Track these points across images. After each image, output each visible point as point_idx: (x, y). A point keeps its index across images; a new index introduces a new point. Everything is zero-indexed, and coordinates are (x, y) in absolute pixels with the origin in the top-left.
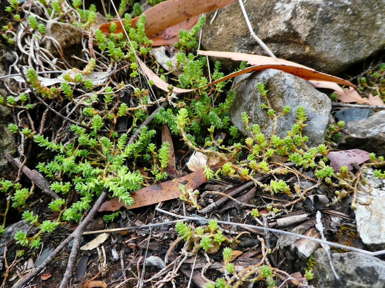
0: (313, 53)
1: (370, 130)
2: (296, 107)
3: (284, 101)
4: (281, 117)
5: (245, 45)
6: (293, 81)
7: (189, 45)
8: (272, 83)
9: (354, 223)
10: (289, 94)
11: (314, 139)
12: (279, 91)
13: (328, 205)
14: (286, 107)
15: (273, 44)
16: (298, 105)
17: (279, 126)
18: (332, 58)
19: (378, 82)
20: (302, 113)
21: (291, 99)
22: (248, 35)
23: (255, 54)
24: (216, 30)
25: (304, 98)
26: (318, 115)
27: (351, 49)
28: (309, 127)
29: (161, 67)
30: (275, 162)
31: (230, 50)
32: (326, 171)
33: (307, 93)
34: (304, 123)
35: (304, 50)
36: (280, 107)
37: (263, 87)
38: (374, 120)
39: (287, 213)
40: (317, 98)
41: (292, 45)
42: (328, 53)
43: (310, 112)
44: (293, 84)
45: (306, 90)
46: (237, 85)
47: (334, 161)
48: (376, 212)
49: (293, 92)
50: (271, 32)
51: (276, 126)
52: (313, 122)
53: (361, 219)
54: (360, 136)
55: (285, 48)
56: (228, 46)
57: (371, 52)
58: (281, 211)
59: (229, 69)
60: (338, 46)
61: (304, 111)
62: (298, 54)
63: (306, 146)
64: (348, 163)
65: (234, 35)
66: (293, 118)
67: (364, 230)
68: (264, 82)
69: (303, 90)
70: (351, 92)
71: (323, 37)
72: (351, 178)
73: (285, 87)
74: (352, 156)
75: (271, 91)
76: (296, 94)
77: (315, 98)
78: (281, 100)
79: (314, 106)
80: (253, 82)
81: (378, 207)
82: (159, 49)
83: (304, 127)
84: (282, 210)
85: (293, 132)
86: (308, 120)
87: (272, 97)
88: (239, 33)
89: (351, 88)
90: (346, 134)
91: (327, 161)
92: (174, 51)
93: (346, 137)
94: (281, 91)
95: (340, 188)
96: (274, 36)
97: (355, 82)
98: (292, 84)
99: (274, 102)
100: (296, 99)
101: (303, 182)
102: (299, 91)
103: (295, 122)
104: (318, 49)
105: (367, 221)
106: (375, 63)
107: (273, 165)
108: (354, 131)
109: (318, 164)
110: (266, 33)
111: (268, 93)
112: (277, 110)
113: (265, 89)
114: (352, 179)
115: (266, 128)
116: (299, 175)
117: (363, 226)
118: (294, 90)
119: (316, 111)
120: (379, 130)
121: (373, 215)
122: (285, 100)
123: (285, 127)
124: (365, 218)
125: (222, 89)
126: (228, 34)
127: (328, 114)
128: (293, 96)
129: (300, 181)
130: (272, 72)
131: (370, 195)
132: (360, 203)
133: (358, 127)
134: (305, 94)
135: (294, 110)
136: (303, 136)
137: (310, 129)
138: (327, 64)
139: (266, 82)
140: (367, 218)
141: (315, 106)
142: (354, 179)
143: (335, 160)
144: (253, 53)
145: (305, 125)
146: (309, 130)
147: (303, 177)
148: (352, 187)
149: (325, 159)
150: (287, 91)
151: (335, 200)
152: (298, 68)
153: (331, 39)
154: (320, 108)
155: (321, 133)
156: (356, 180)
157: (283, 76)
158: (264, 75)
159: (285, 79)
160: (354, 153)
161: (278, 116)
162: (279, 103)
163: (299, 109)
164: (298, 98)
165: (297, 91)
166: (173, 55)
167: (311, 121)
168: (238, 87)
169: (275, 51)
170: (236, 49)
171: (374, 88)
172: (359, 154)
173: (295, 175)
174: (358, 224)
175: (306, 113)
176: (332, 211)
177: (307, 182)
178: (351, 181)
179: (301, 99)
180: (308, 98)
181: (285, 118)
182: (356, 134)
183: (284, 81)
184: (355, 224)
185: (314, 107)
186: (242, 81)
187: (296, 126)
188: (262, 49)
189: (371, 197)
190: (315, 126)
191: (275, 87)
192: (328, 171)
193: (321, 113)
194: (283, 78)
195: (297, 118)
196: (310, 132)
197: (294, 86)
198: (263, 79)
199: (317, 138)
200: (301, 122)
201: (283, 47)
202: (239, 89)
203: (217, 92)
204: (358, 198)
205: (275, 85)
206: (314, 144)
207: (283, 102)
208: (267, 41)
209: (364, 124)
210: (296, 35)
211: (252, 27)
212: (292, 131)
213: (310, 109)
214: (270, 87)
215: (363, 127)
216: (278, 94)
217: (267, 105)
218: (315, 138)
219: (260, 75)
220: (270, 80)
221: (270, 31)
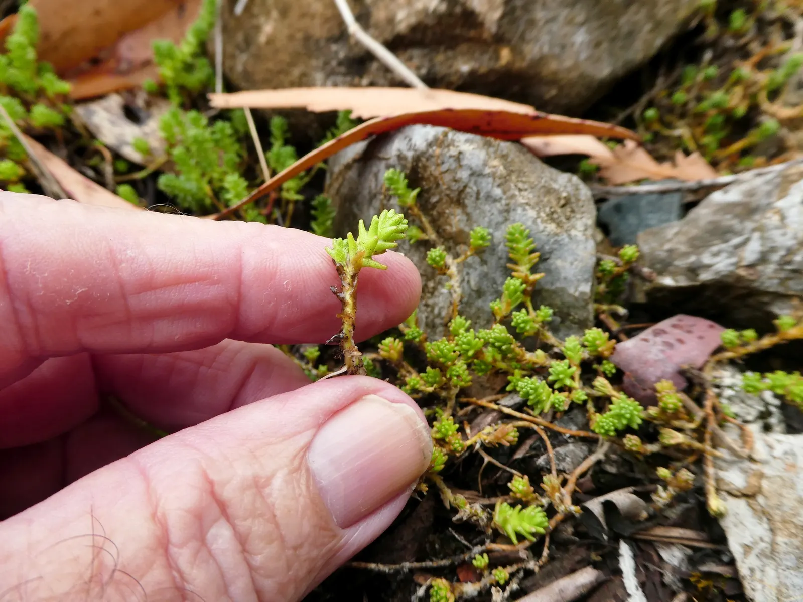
0: (521, 64)
1: (706, 259)
2: (503, 227)
3: (468, 215)
4: (470, 260)
5: (340, 64)
6: (482, 154)
7: (194, 80)
8: (425, 167)
9: (725, 559)
10: (478, 193)
11: (565, 310)
12: (449, 188)
13: (644, 515)
14: (478, 232)
15: (416, 53)
16: (506, 220)
17: (465, 284)
18: (569, 70)
19: (682, 116)
20: (522, 245)
21: (487, 207)
22: (342, 35)
23: (372, 84)
24: (258, 28)
25: (521, 200)
26: (567, 240)
27: (613, 40)
28: (549, 279)
29: (117, 156)
30: (474, 400)
31: (303, 82)
32: (620, 416)
33: (524, 182)
34: (534, 270)
35: (497, 57)
36: (461, 232)
37: (402, 183)
38: (703, 222)
39: (537, 569)
40: (555, 190)
41: (464, 47)
42: (557, 57)
43: (543, 237)
44: (485, 164)
45: (521, 173)
46: (337, 178)
47: (632, 371)
48: (784, 521)
49: (487, 185)
50: (404, 19)
51: (459, 291)
52: (557, 263)
53: (747, 549)
54: (683, 282)
55: (447, 59)
56: (296, 72)
57: (659, 42)
58: (518, 571)
59: (311, 133)
60: (580, 37)
61: (528, 237)
62: (483, 70)
63: (549, 334)
64: (670, 368)
65: (307, 38)
66: (500, 258)
67: (767, 591)
68: (404, 167)
69: (514, 177)
70: (631, 153)
71: (540, 14)
72: (690, 417)
73: (464, 174)
74: (677, 345)
75: (428, 191)
76: (498, 192)
77: (549, 191)
78: (458, 211)
79: (551, 216)
80: (375, 169)
81: (785, 501)
82: (105, 103)
83: (534, 284)
84: (520, 566)
85: (509, 304)
86: (543, 259)
87: (434, 206)
88: (319, 30)
89: (630, 145)
90: (644, 279)
91: (614, 375)
92: (148, 104)
93: (647, 287)
94: (455, 186)
95: (667, 457)
96: (414, 29)
97: (630, 123)
98: (480, 162)
99: (442, 220)
100: (498, 205)
101: (561, 450)
102: (504, 182)
103: (508, 273)
104: (532, 51)
105: (767, 557)
106: (671, 68)
107: (470, 408)
108: (664, 267)
109: (593, 387)
110: (391, 21)
111: (419, 195)
112: (454, 241)
113: (411, 186)
114: (691, 420)
115: (432, 294)
116: (546, 429)
117: (758, 575)
118: (490, 180)
119: (558, 230)
120: (734, 260)
121: (779, 532)
122: (469, 210)
123: (484, 287)
124: (756, 543)
125: (299, 192)
126: (291, 37)
127: (590, 232)
128: (489, 197)
129: (554, 447)
130: (421, 135)
131: (751, 459)
132: (730, 493)
133: (670, 251)
134: (520, 185)
135: (499, 235)
136: (536, 308)
137: (552, 284)
138: (561, 88)
139: (409, 165)
140: (763, 545)
141: (555, 216)
142: (698, 420)
143: (635, 366)
144: (365, 81)
145: (537, 276)
146: (548, 287)
147: (560, 434)
148: (697, 445)
149: (608, 367)
150: (471, 184)
151: (662, 496)
152: (489, 114)
153: (561, 18)
154: (568, 219)
155: (582, 294)
156: (705, 421)
157: (452, 144)
158: (397, 146)
159: (460, 153)
160: (678, 333)
161: (459, 260)
162: (456, 220)
163: (511, 234)
164: (504, 202)
165: (498, 181)
166: (149, 116)
167: (550, 261)
168: (341, 185)
169: (423, 71)
170: (319, 76)
171: (677, 132)
172: (689, 332)
173: (535, 433)
174: (743, 569)
175: (532, 243)
176: (660, 531)
177: (571, 447)
178: (692, 426)
179: (513, 201)
180: (531, 196)
181: (477, 259)
182: (673, 275)
183: (459, 157)
184: (732, 562)
185: (553, 220)
186: (348, 167)
187: (513, 284)
188: (387, 70)
189: (754, 466)
190: (563, 275)
191: (435, 178)
192: (628, 416)
193: (573, 232)
194: (453, 151)
195: (511, 260)
196: (554, 292)
197: (487, 170)
198: (400, 157)
199: (574, 307)
200: (523, 269)
201: (440, 58)
202: (344, 190)
203: (288, 202)
204: (722, 474)
205: (436, 173)
206: (568, 323)
207: (465, 218)
208: (396, 44)
209: (682, 238)
210: (470, 18)
211: (353, 9)
212: (505, 298)
213: (541, 227)
214: (422, 178)
215: (683, 248)
216: (448, 195)
217: (423, 230)
218: (568, 307)
219: (389, 148)
220: (417, 159)
221: (401, 15)
